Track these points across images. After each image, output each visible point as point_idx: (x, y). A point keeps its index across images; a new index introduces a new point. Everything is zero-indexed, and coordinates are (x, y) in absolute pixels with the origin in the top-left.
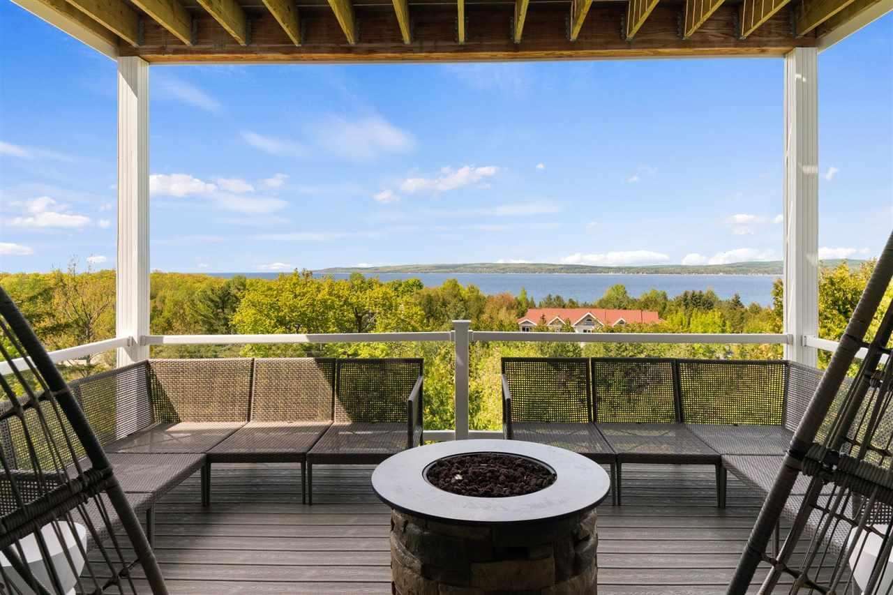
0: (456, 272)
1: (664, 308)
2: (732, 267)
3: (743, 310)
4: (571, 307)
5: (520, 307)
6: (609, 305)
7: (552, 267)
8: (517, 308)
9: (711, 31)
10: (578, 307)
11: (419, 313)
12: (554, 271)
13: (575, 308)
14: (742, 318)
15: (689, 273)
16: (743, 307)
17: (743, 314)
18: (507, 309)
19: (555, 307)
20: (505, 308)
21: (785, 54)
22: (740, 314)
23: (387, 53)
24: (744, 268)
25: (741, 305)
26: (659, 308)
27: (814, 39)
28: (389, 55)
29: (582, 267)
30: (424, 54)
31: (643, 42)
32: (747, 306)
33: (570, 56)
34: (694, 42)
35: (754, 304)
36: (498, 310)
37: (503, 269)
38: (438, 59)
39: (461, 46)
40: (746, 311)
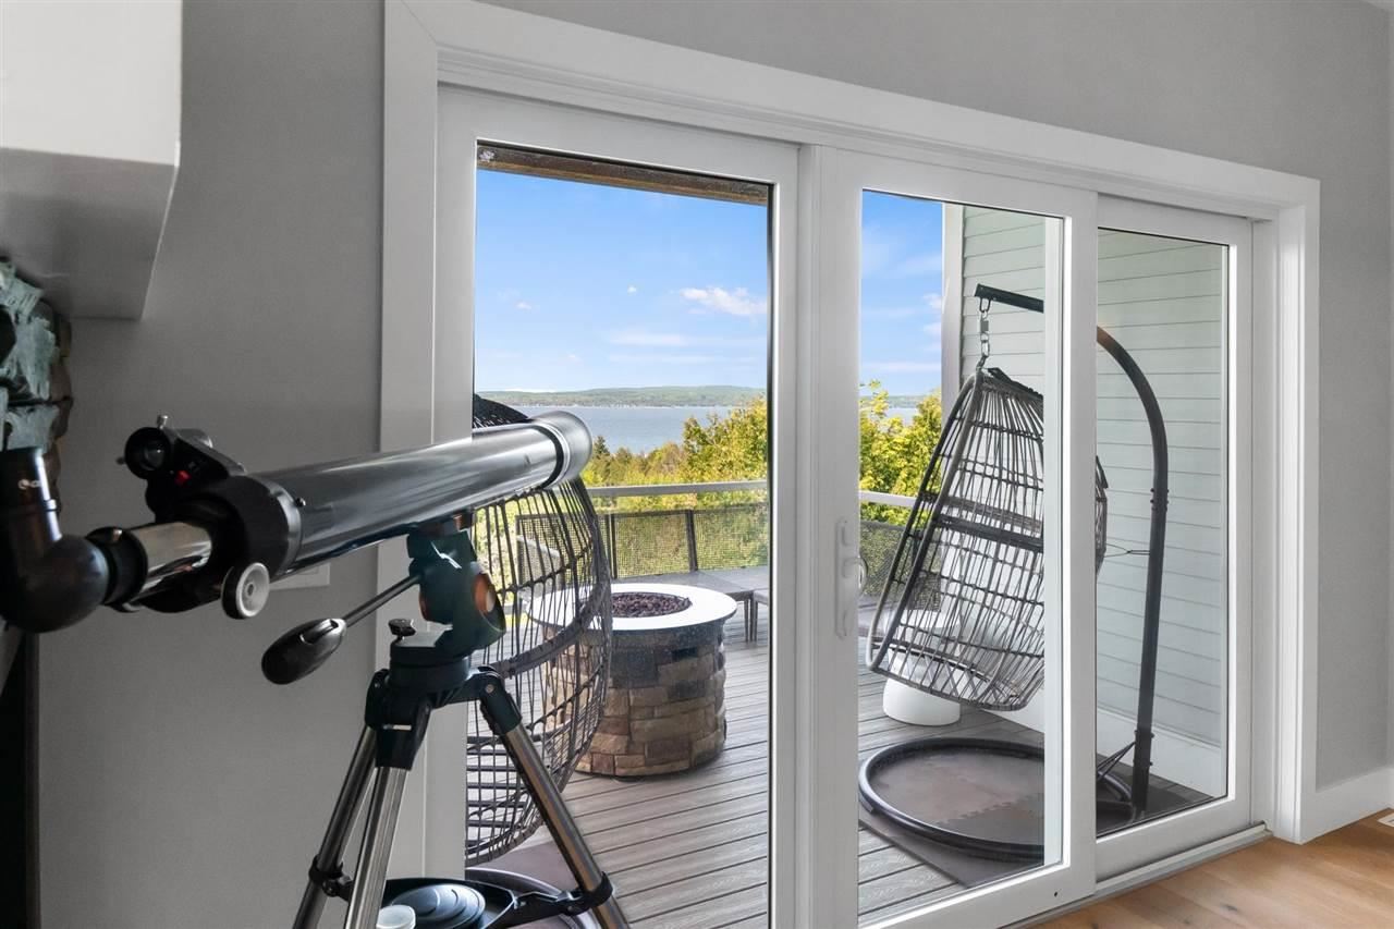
2: (591, 395)
3: (609, 459)
14: (608, 471)
15: (531, 404)
16: (608, 455)
17: (609, 464)
22: (605, 465)
24: (607, 397)
25: (606, 451)
32: (613, 453)
35: (622, 450)
40: (613, 459)
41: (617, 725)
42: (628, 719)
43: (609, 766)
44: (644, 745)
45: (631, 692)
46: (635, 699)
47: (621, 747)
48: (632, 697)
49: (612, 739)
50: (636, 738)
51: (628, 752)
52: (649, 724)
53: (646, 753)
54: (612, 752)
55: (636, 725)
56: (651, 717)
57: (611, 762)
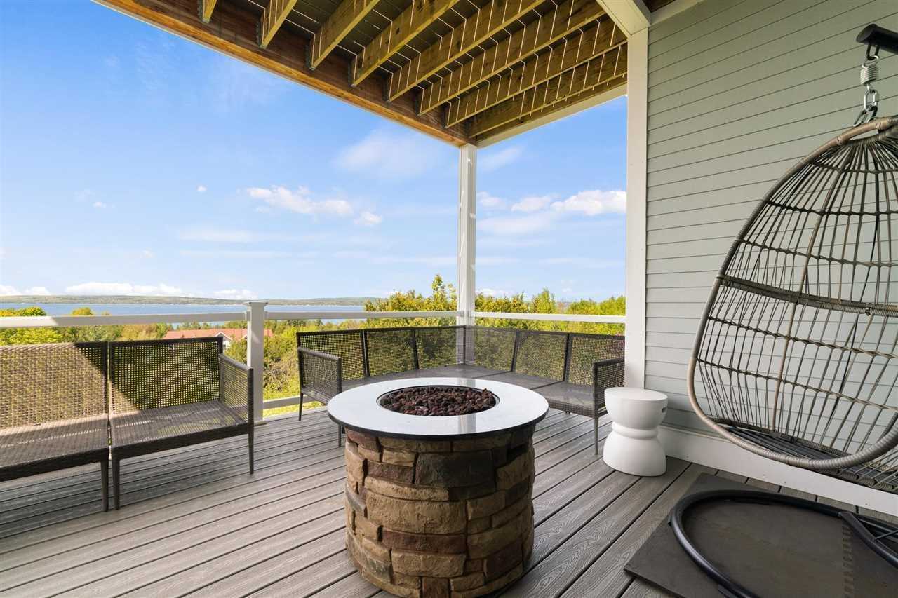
0: (85, 302)
1: (275, 327)
4: (206, 329)
5: (158, 330)
6: (236, 326)
7: (186, 300)
8: (156, 331)
9: (431, 117)
10: (211, 328)
11: (55, 336)
12: (187, 303)
13: (209, 329)
18: (147, 332)
19: (192, 329)
20: (144, 331)
21: (460, 146)
23: (179, 19)
26: (272, 327)
27: (476, 141)
28: (181, 23)
29: (212, 300)
30: (222, 40)
31: (396, 107)
33: (347, 99)
34: (423, 120)
36: (137, 333)
37: (139, 301)
38: (233, 53)
39: (262, 50)
41: (452, 542)
42: (466, 533)
43: (443, 592)
44: (482, 560)
45: (469, 503)
46: (474, 513)
47: (458, 568)
48: (470, 510)
49: (447, 560)
50: (473, 555)
51: (466, 574)
52: (488, 536)
53: (485, 569)
54: (448, 575)
55: (475, 540)
56: (489, 528)
57: (446, 586)
